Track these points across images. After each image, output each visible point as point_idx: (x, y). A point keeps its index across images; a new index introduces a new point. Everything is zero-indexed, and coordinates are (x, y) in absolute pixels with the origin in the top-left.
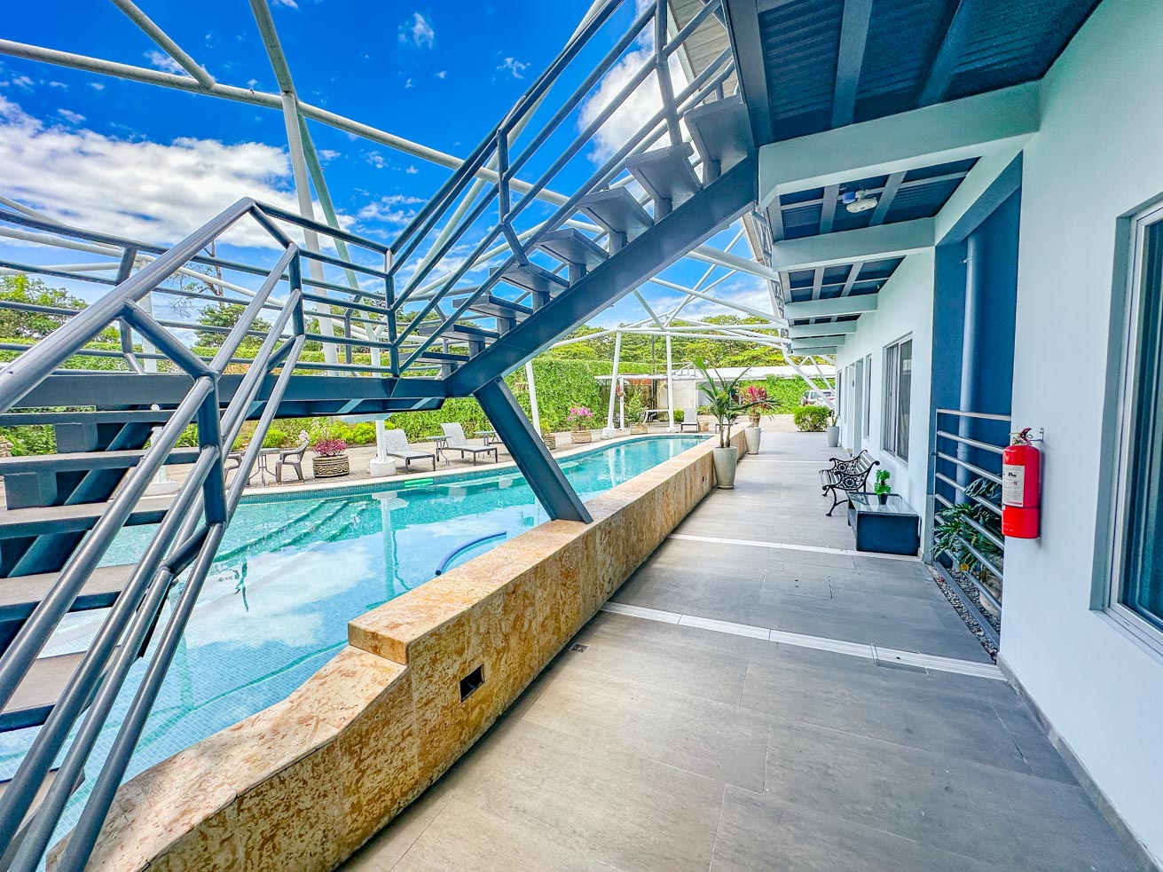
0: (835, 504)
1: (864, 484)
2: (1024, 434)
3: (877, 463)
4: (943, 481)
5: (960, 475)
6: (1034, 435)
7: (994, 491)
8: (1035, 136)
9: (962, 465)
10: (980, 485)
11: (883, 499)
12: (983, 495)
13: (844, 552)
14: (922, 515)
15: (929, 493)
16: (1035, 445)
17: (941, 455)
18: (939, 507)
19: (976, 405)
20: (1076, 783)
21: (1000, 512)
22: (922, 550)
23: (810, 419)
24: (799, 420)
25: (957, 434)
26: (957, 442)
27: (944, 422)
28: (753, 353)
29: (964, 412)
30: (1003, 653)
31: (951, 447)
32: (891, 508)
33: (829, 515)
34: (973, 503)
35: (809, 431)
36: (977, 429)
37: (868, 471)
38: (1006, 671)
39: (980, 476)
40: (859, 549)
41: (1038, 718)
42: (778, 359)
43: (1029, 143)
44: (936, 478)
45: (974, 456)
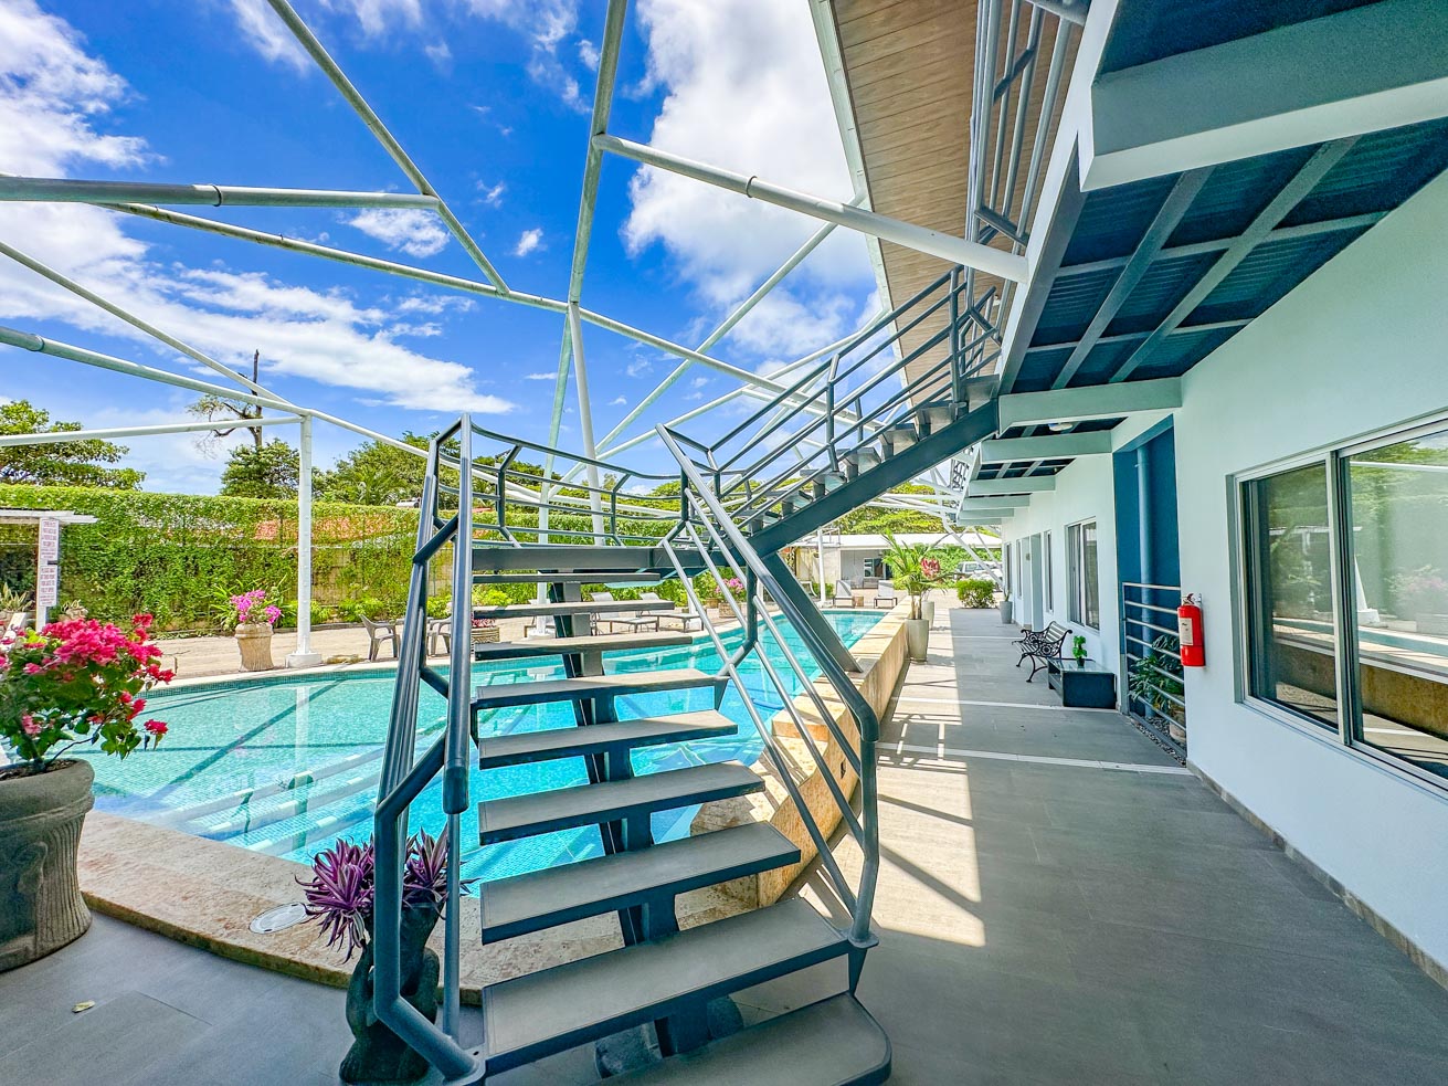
0: (1035, 671)
1: (1060, 651)
2: (1189, 597)
3: (1070, 632)
4: (1133, 642)
5: (1146, 634)
6: (1195, 598)
7: (1173, 643)
8: (1179, 409)
9: (1146, 625)
10: (1163, 640)
11: (1081, 662)
12: (1166, 648)
13: (1053, 708)
14: (1117, 672)
15: (1122, 652)
16: (1196, 605)
17: (1130, 620)
18: (1130, 664)
19: (1154, 579)
20: (1236, 813)
21: (1180, 657)
22: (1119, 703)
23: (975, 594)
24: (963, 595)
25: (1140, 602)
26: (1141, 608)
27: (1129, 593)
28: (894, 518)
29: (1145, 586)
30: (1190, 758)
31: (1136, 613)
32: (1088, 669)
33: (1029, 681)
34: (1158, 654)
35: (974, 607)
36: (1155, 598)
37: (1063, 639)
38: (1194, 768)
39: (1162, 633)
40: (1066, 705)
41: (1215, 789)
42: (922, 525)
43: (1176, 412)
44: (1128, 640)
45: (1156, 618)
